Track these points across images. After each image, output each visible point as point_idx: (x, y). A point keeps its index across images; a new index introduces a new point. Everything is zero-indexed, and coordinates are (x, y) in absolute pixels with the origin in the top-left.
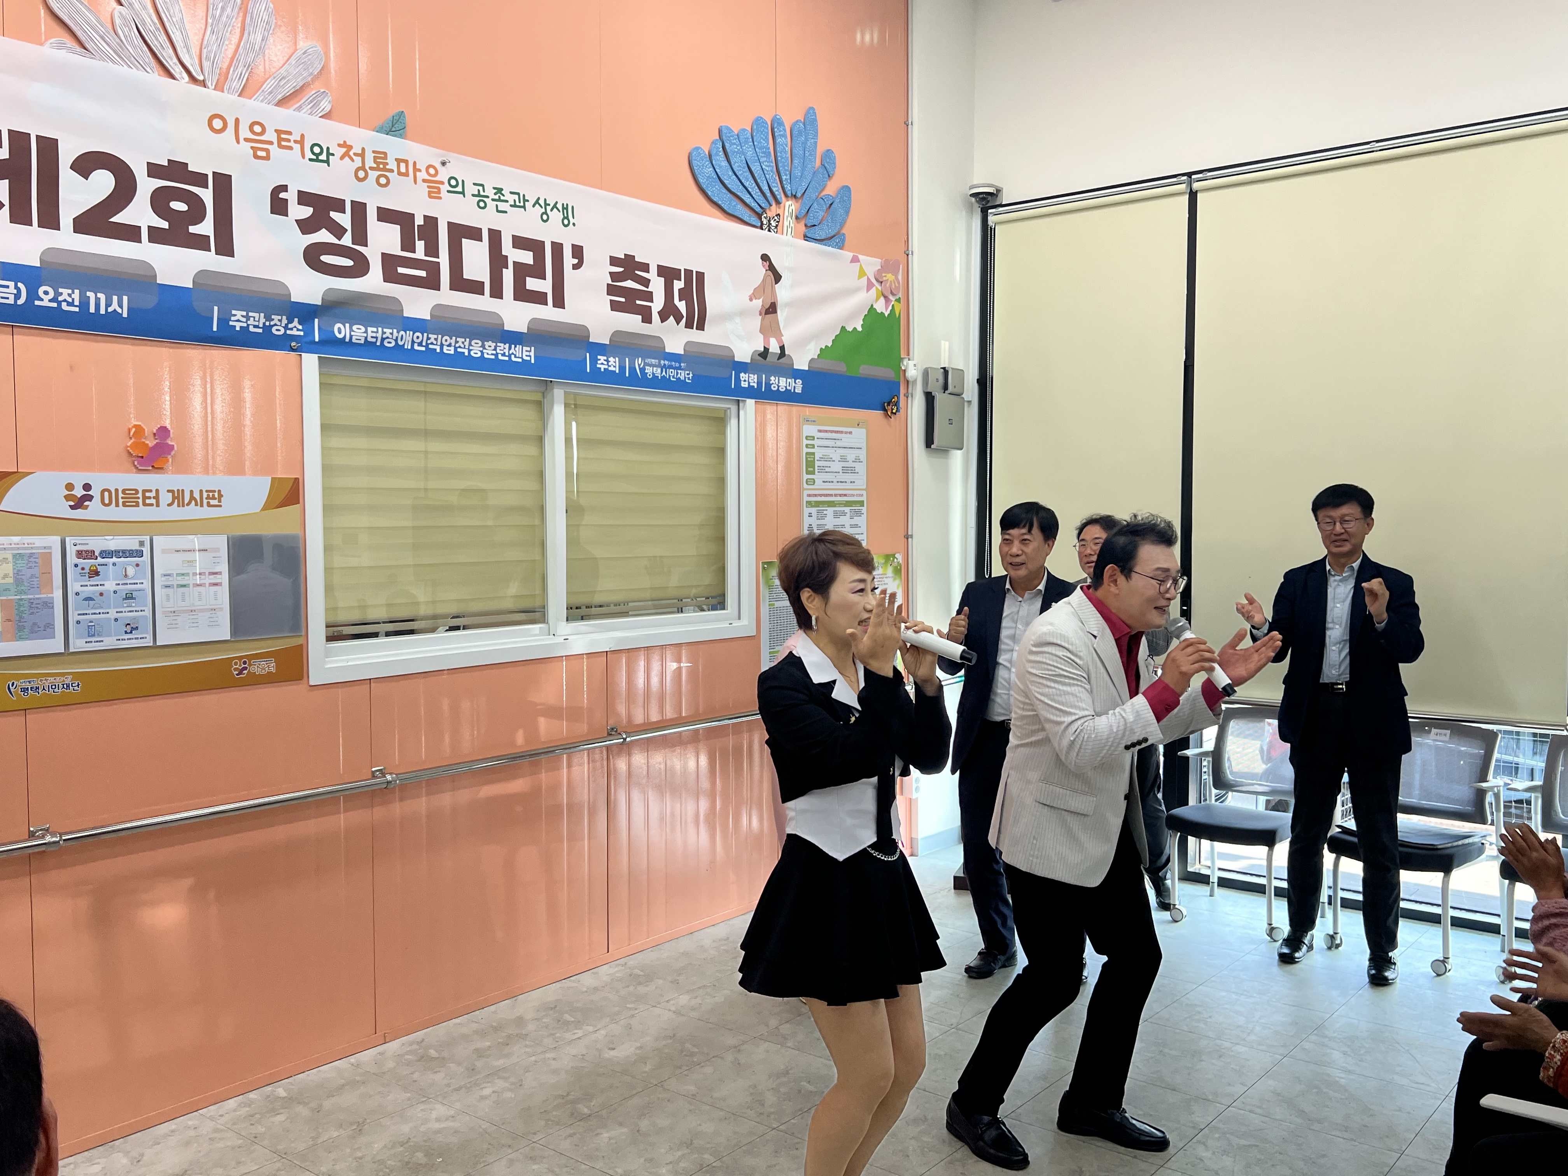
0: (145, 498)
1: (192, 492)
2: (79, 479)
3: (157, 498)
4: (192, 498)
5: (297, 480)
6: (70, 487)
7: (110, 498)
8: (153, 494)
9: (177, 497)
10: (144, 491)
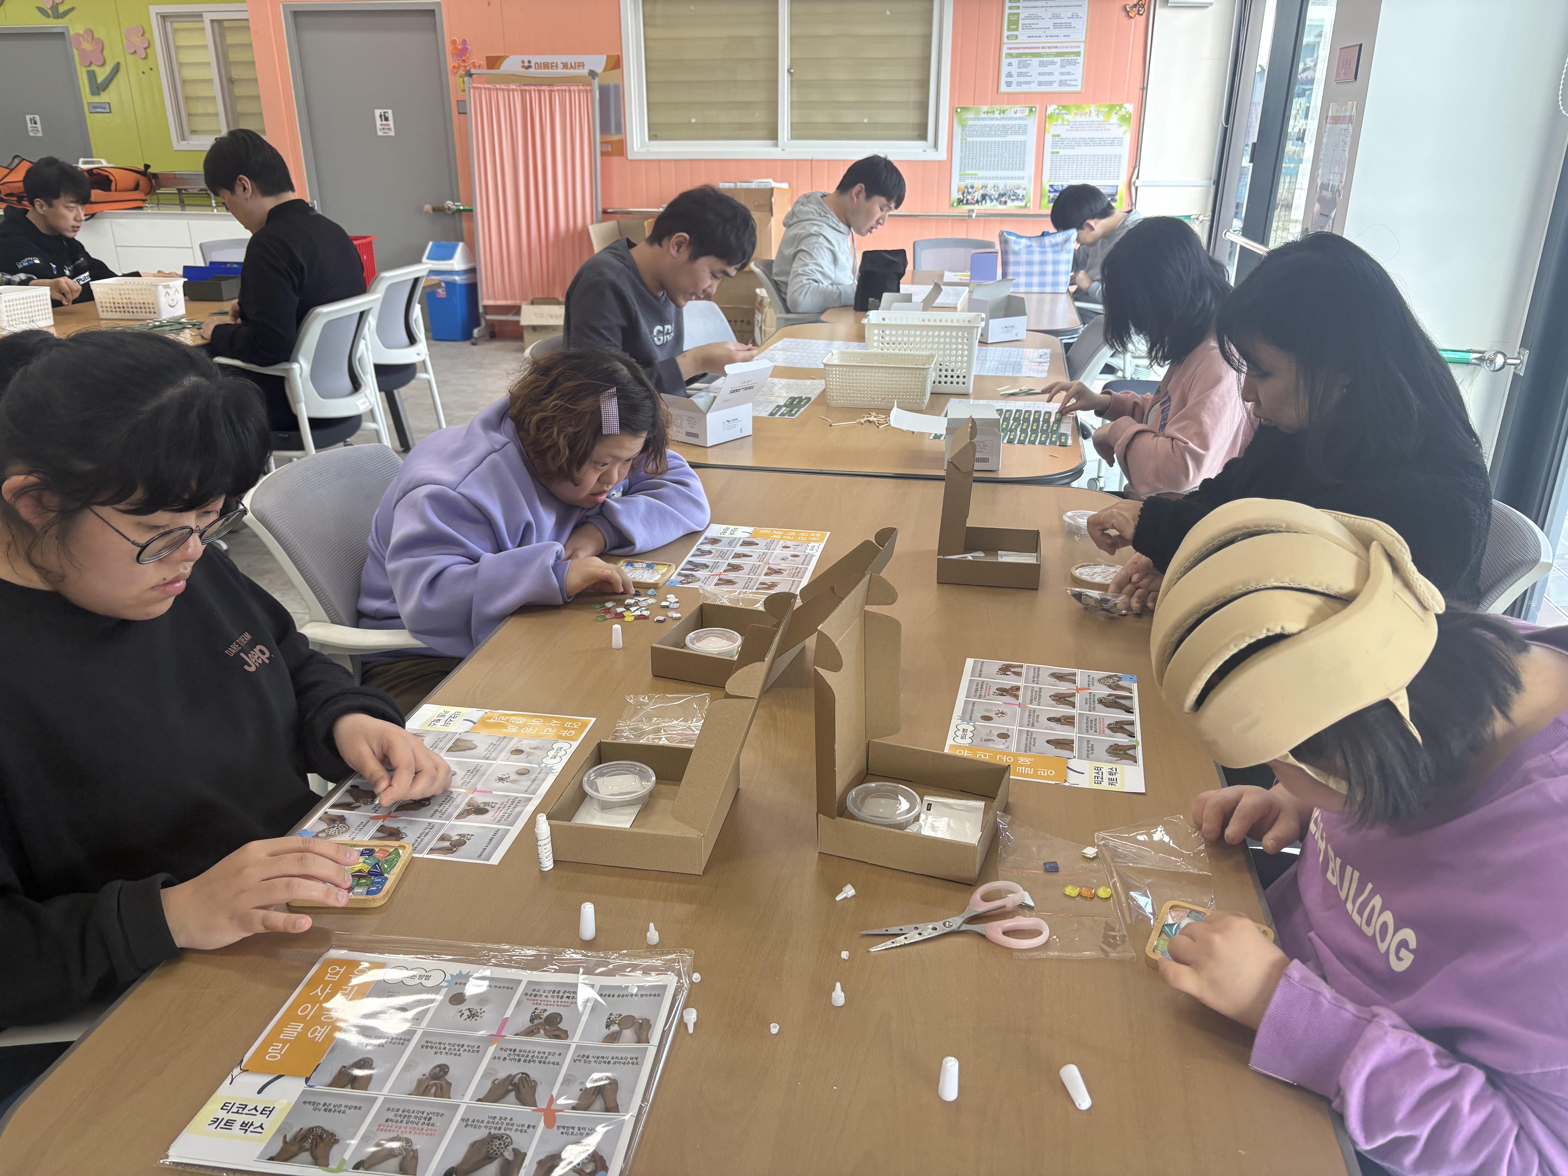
0: (552, 66)
1: (571, 63)
2: (526, 58)
3: (557, 66)
4: (571, 66)
5: (618, 56)
6: (523, 62)
7: (538, 66)
8: (554, 65)
9: (565, 66)
10: (552, 63)
